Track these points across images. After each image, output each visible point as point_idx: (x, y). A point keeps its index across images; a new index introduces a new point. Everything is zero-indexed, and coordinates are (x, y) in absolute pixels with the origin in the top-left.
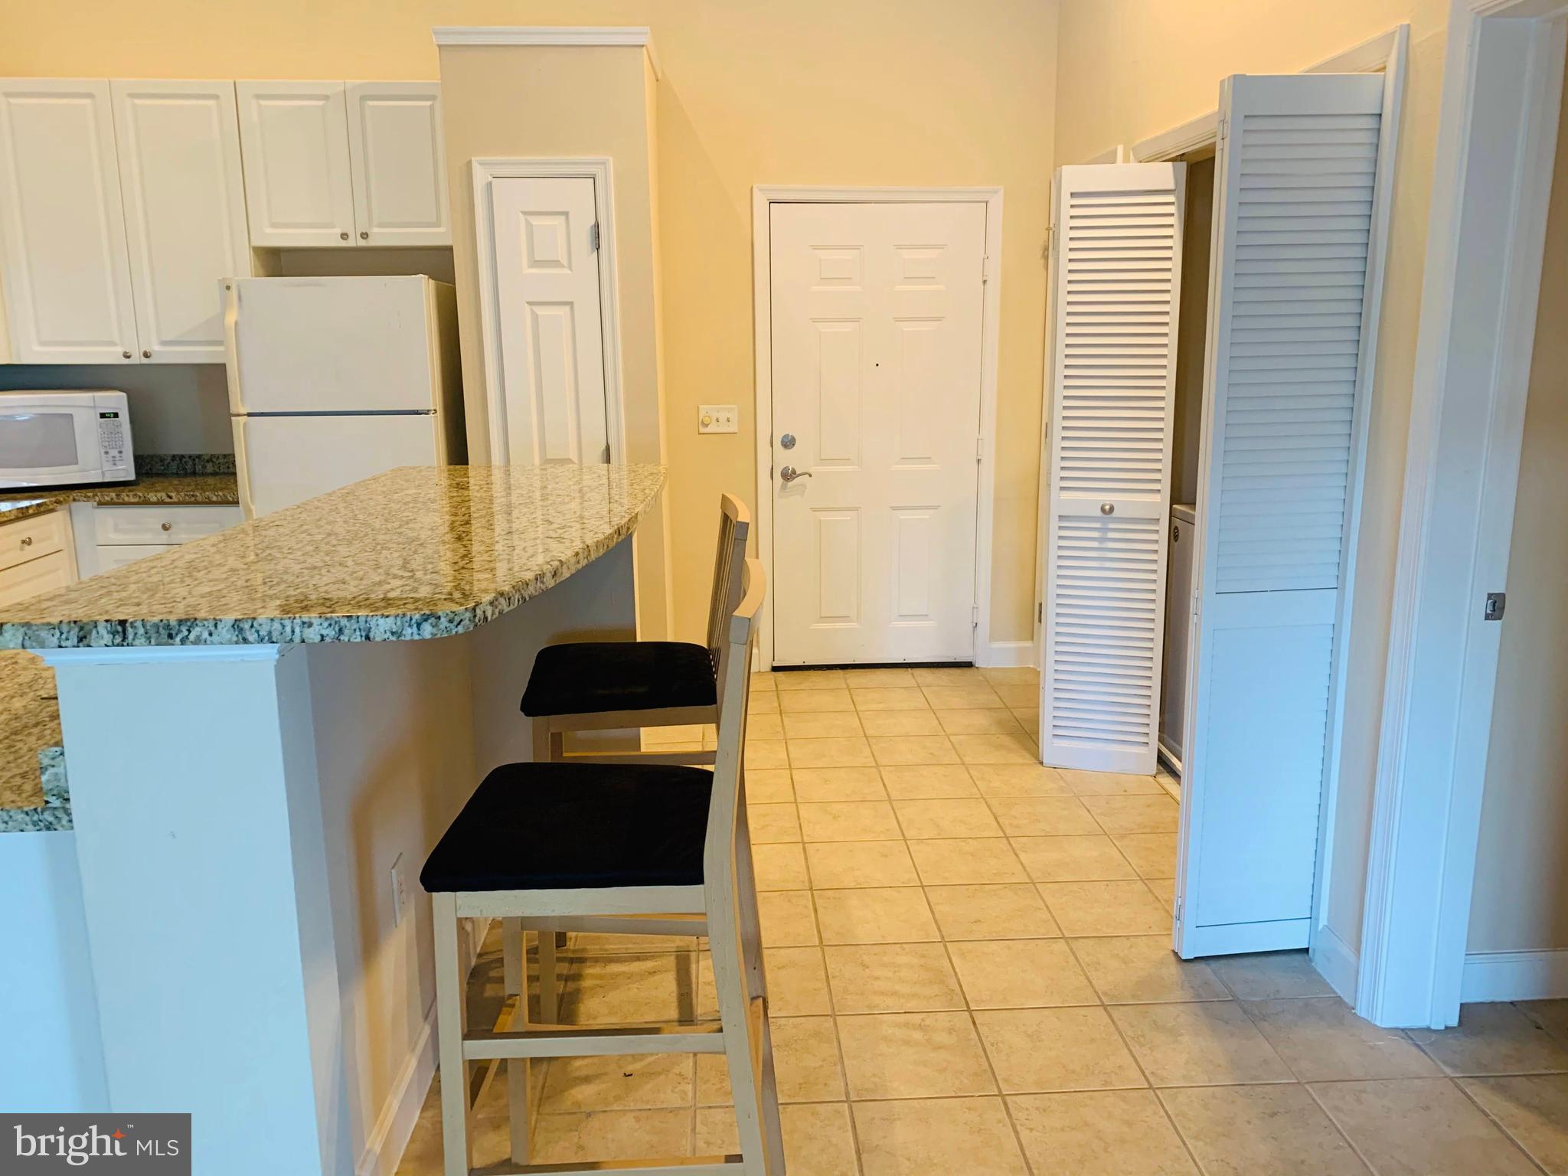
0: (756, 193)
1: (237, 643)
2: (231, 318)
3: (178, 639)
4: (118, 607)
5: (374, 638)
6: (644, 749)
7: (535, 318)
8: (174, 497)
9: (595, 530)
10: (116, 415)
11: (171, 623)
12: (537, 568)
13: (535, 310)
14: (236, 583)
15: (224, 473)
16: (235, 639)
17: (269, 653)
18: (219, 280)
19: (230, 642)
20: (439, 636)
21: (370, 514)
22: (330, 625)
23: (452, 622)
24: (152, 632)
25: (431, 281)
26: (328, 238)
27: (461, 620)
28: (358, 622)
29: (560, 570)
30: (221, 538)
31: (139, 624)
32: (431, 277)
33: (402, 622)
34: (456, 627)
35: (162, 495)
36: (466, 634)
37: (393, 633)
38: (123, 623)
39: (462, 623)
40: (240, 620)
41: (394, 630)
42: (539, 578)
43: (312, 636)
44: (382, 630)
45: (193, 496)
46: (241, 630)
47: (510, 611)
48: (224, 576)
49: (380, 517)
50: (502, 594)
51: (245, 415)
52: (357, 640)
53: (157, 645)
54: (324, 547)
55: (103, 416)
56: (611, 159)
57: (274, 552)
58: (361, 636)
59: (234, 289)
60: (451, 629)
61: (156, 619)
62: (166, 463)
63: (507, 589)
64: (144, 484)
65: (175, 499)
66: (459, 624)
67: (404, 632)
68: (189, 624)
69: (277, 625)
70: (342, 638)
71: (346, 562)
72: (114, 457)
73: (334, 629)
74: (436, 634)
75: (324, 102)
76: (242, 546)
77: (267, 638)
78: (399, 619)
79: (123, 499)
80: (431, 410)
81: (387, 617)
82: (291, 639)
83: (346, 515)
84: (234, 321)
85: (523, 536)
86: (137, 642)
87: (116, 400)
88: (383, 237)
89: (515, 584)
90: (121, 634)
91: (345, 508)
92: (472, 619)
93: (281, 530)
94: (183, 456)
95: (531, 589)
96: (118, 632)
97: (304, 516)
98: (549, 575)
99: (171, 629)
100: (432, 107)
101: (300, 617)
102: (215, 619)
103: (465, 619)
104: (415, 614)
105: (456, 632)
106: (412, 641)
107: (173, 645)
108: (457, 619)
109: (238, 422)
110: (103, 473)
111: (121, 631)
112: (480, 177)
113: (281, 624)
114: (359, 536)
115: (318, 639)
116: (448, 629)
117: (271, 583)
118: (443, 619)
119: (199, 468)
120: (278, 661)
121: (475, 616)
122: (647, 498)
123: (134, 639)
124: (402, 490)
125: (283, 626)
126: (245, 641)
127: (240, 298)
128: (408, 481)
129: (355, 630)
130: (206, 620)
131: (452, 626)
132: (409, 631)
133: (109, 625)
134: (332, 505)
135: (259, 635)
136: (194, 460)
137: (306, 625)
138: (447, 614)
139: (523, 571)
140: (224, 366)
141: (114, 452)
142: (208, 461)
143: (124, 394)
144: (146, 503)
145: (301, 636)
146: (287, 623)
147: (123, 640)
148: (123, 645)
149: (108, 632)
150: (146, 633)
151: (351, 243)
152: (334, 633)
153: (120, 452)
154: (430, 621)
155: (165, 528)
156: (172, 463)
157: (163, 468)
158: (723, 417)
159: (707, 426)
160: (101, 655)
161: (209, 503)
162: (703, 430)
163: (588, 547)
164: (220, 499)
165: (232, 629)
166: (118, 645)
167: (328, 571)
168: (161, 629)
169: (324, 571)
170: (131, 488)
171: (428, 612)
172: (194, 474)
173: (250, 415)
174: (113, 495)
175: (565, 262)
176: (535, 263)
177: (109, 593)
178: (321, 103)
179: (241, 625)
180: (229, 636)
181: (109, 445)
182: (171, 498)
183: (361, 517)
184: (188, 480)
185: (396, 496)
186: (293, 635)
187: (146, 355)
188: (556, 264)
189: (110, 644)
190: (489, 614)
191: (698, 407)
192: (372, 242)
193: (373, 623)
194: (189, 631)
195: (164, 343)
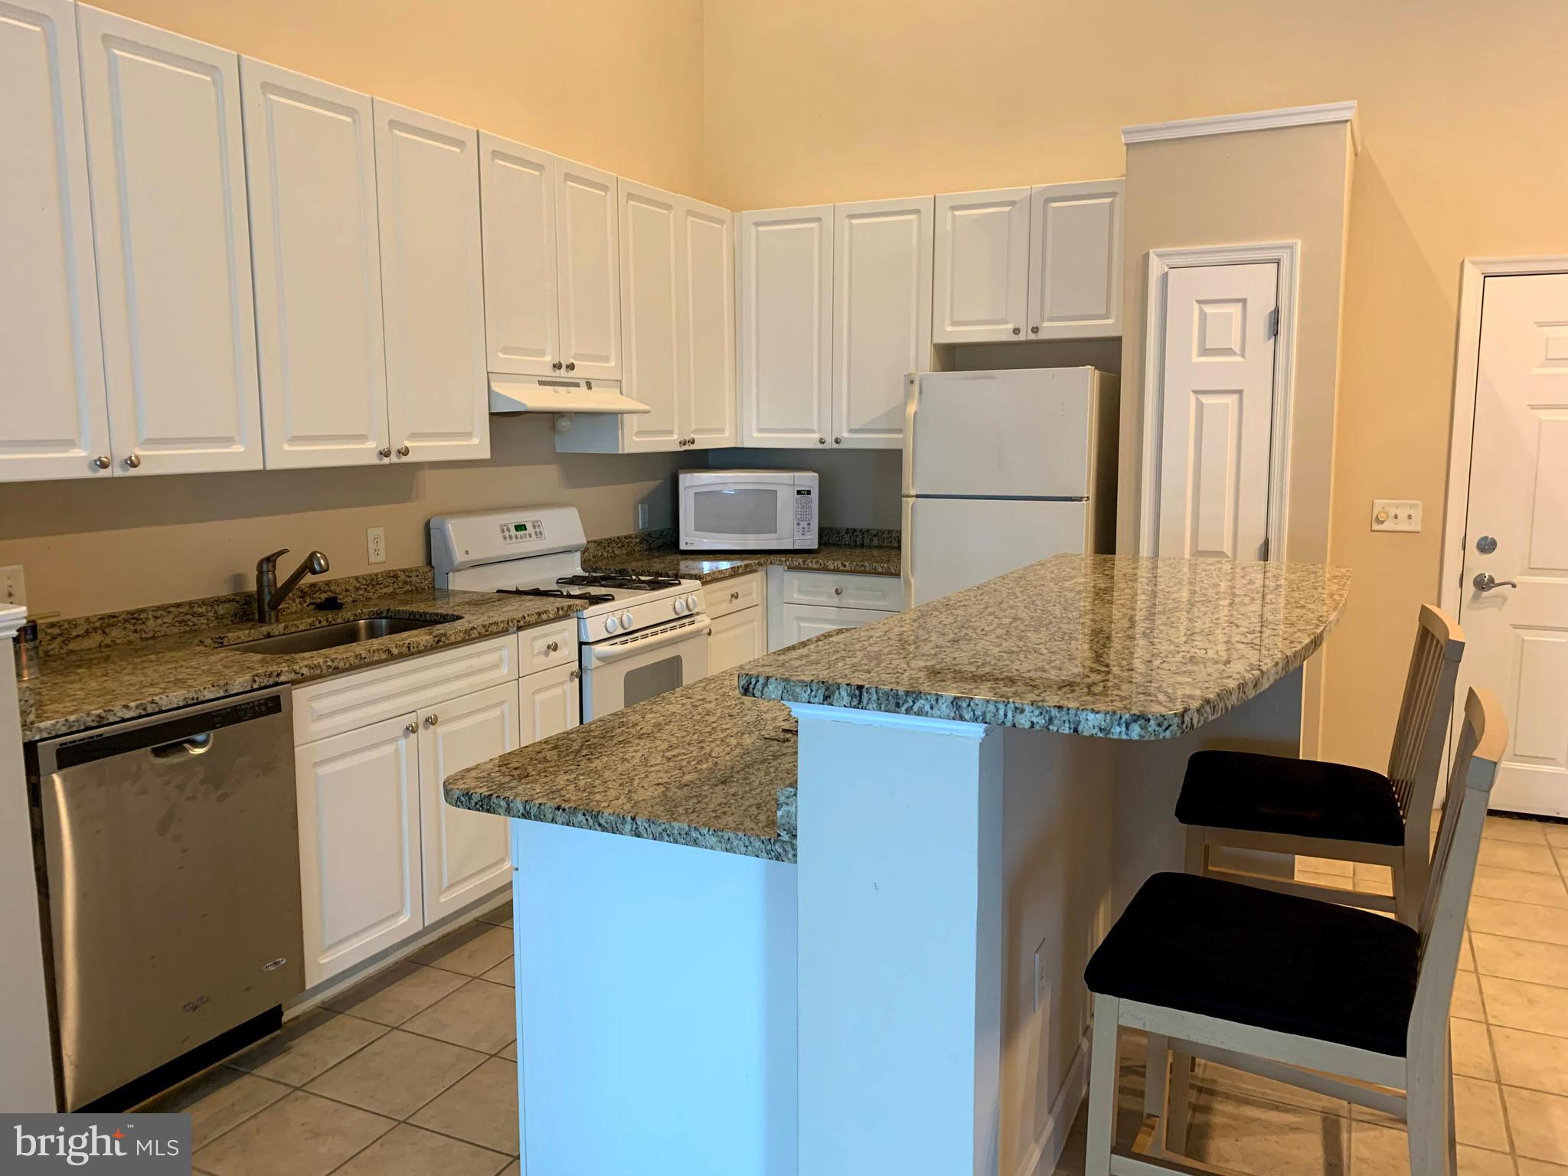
0: (1467, 266)
1: (954, 719)
2: (912, 409)
3: (904, 708)
4: (854, 672)
5: (1082, 733)
6: (1295, 879)
7: (1200, 406)
8: (847, 566)
9: (1291, 638)
10: (809, 492)
11: (899, 693)
12: (1238, 676)
13: (1202, 400)
14: (945, 660)
15: (887, 547)
16: (952, 715)
17: (977, 730)
18: (905, 375)
19: (948, 718)
20: (1147, 738)
21: (1049, 602)
22: (1041, 713)
23: (1161, 726)
24: (883, 700)
25: (1096, 371)
26: (1001, 333)
27: (1170, 726)
28: (1068, 713)
29: (1261, 680)
30: (919, 614)
31: (873, 691)
32: (1097, 368)
33: (1111, 720)
34: (1165, 731)
35: (838, 563)
36: (1173, 738)
37: (1101, 730)
38: (860, 688)
39: (1171, 728)
40: (959, 698)
41: (1103, 727)
42: (1242, 687)
43: (1023, 722)
44: (1091, 725)
45: (863, 566)
46: (959, 707)
47: (1216, 719)
48: (933, 652)
49: (1057, 605)
50: (1208, 701)
51: (913, 496)
52: (1065, 732)
53: (886, 711)
54: (1015, 633)
55: (799, 492)
56: (1299, 242)
57: (970, 632)
58: (1070, 728)
59: (917, 383)
60: (1159, 734)
61: (887, 688)
62: (841, 534)
63: (1212, 697)
64: (824, 553)
65: (848, 568)
66: (1167, 729)
67: (1112, 730)
68: (914, 696)
69: (991, 708)
70: (1051, 727)
71: (1040, 649)
72: (804, 528)
73: (1044, 717)
74: (1144, 737)
75: (1010, 208)
76: (940, 623)
77: (981, 718)
78: (1108, 717)
79: (808, 565)
80: (1084, 497)
81: (1097, 713)
82: (1003, 722)
83: (1024, 600)
84: (913, 412)
85: (1210, 637)
86: (870, 706)
87: (809, 479)
88: (1054, 329)
89: (1220, 692)
90: (858, 698)
91: (1022, 592)
92: (1180, 725)
93: (970, 610)
94: (855, 530)
95: (1234, 697)
96: (856, 696)
97: (985, 597)
98: (1251, 685)
99: (899, 699)
100: (1112, 204)
101: (1013, 702)
102: (937, 694)
103: (1174, 725)
104: (1125, 713)
105: (1164, 737)
106: (1120, 741)
107: (899, 713)
108: (1166, 724)
109: (908, 502)
110: (794, 541)
111: (858, 696)
112: (1156, 267)
113: (996, 706)
114: (1044, 623)
115: (1027, 725)
116: (1156, 733)
117: (976, 664)
118: (1152, 722)
119: (867, 541)
120: (983, 740)
121: (1183, 722)
122: (1338, 604)
123: (868, 704)
124: (1071, 578)
125: (997, 709)
126: (962, 718)
127: (921, 392)
128: (1074, 569)
129: (1064, 721)
130: (929, 694)
131: (1160, 730)
132: (1118, 729)
133: (849, 689)
134: (1008, 589)
135: (974, 714)
136: (863, 533)
137: (1018, 711)
138: (1157, 718)
139: (1223, 678)
140: (901, 451)
141: (804, 524)
142: (875, 536)
143: (816, 474)
144: (825, 570)
145: (1013, 720)
146: (1001, 706)
147: (859, 704)
148: (858, 708)
149: (848, 694)
150: (878, 700)
151: (1022, 337)
152: (1044, 721)
153: (809, 524)
154: (1139, 722)
155: (838, 592)
156: (845, 536)
157: (837, 539)
158: (1403, 513)
159: (1382, 522)
160: (839, 714)
161: (875, 573)
162: (1376, 527)
163: (1287, 657)
164: (884, 571)
165: (951, 705)
166: (854, 707)
167: (1026, 657)
168: (891, 697)
169: (1022, 656)
170: (814, 555)
171: (1138, 713)
172: (862, 546)
173: (918, 496)
174: (801, 561)
175: (1238, 350)
176: (1205, 351)
177: (843, 658)
178: (1007, 209)
179: (959, 703)
180: (948, 711)
181: (801, 517)
182: (845, 566)
183: (1039, 603)
184: (857, 551)
185: (1067, 584)
186: (1005, 718)
187: (837, 441)
188: (1228, 352)
189: (849, 705)
190: (1195, 722)
191: (1373, 502)
192: (1042, 335)
193: (1083, 716)
194: (914, 703)
195: (851, 431)
